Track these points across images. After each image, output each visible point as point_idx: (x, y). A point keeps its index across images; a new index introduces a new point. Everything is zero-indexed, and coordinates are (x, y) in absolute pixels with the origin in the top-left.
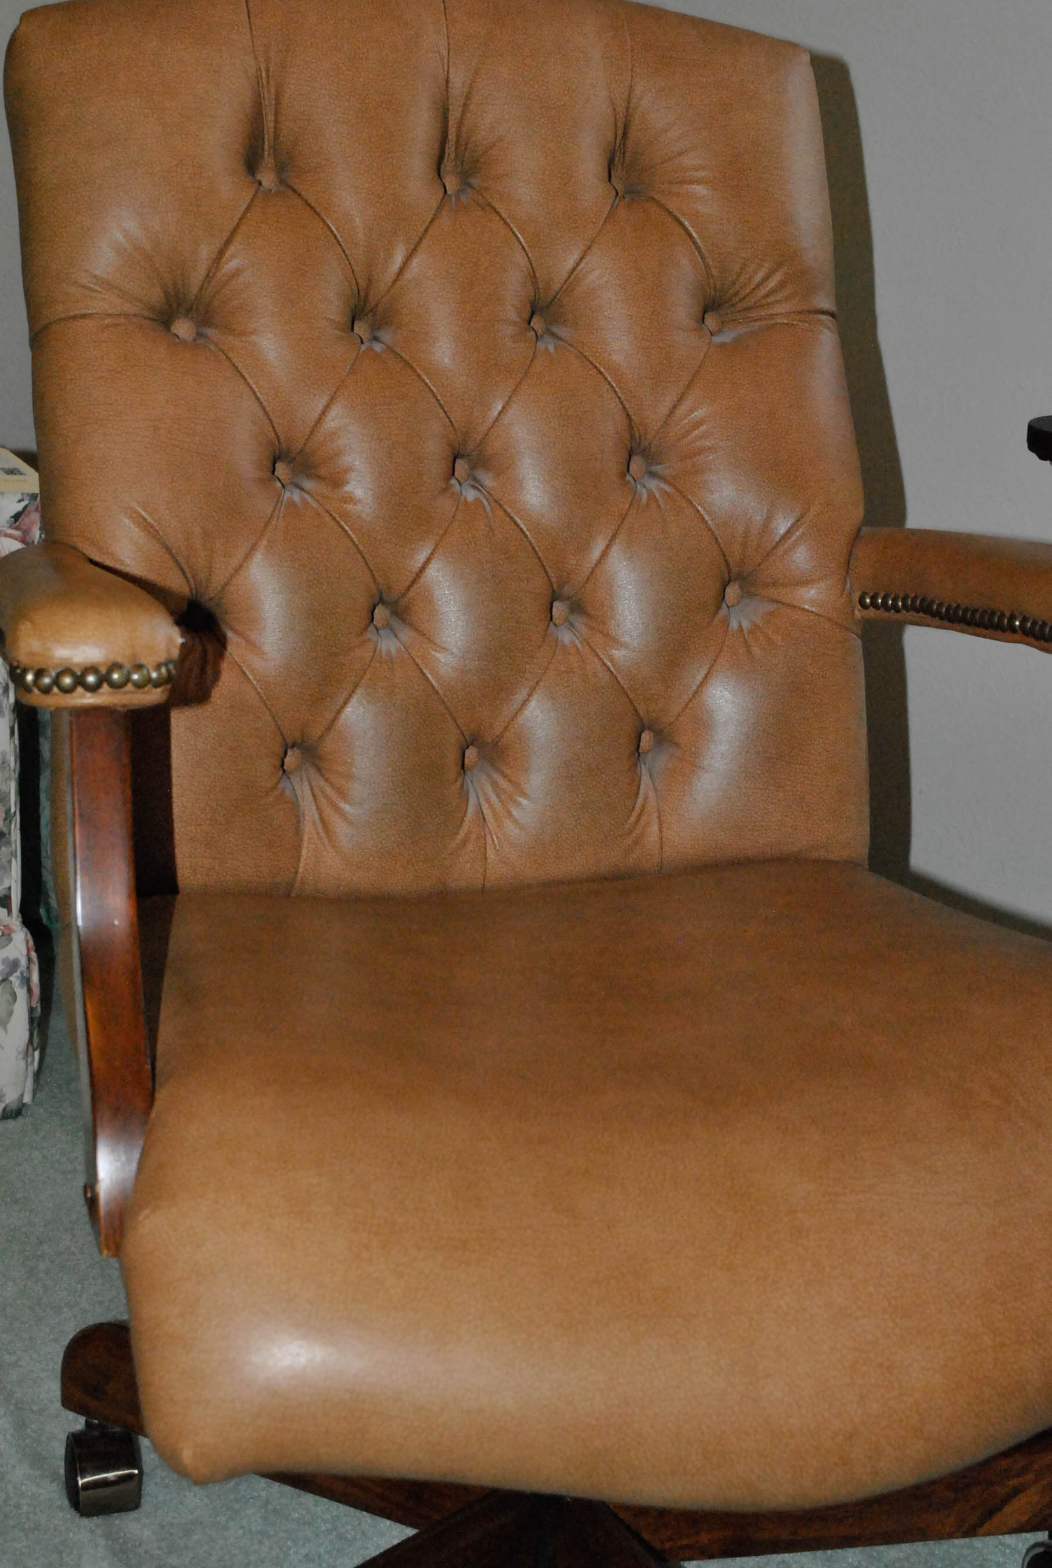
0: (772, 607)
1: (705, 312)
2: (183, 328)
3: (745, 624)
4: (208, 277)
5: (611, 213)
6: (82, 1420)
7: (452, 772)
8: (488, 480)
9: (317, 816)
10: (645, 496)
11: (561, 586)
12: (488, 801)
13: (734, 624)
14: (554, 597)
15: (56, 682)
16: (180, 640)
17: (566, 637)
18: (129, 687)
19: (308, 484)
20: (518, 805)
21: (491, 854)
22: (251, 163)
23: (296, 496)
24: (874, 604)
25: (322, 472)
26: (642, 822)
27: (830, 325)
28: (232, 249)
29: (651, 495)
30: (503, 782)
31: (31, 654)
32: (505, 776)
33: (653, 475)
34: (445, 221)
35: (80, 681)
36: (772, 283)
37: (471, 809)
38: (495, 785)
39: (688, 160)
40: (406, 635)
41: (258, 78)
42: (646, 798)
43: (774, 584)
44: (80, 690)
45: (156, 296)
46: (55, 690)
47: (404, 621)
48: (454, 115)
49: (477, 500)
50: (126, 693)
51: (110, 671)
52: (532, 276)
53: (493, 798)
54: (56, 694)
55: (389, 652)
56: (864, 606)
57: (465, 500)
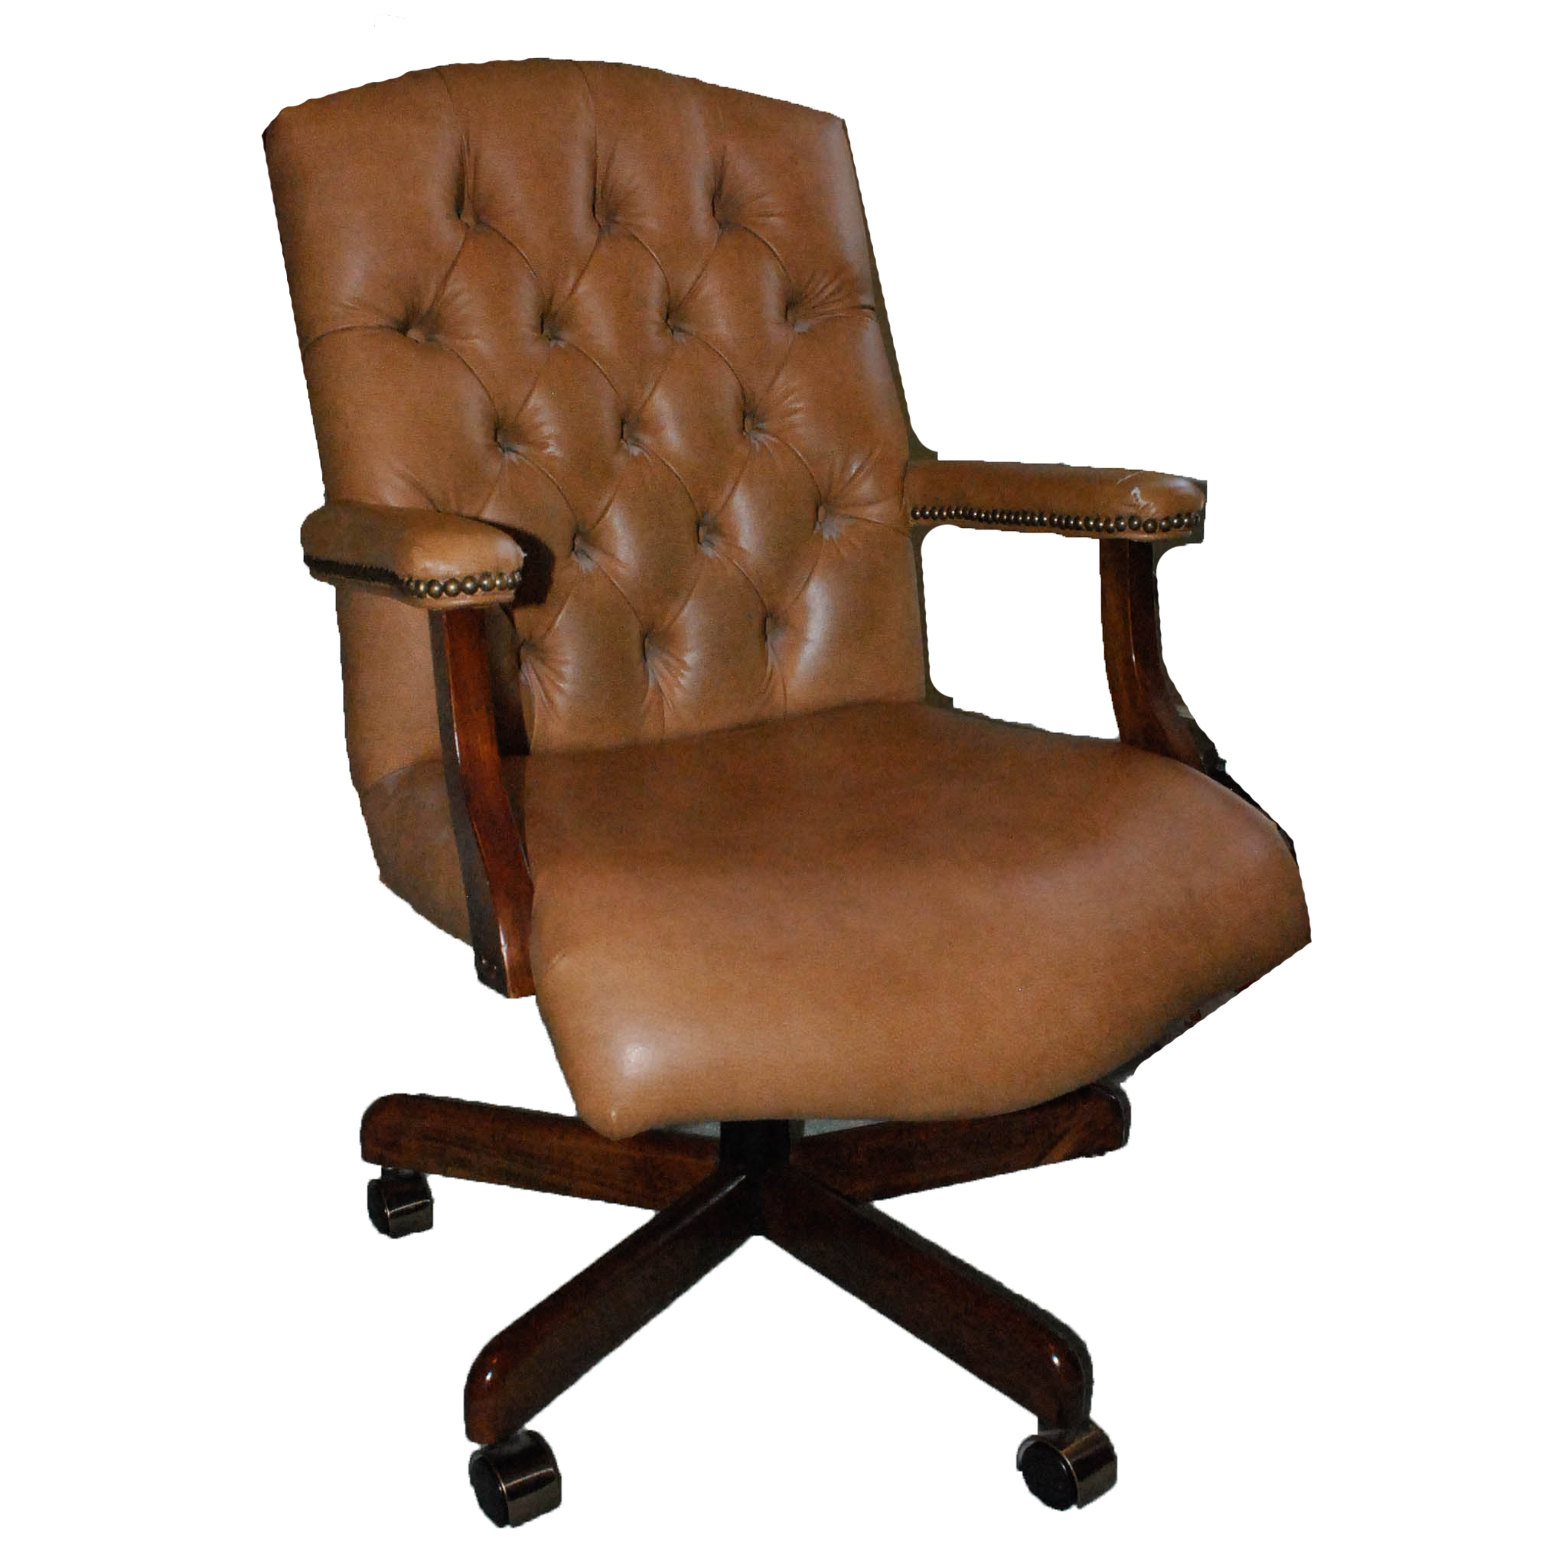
0: (851, 522)
1: (787, 309)
2: (414, 334)
3: (834, 536)
4: (437, 297)
5: (719, 239)
6: (379, 1168)
7: (636, 655)
8: (647, 440)
9: (543, 694)
10: (758, 446)
11: (703, 514)
12: (661, 675)
13: (826, 536)
14: (698, 525)
15: (444, 589)
16: (524, 555)
17: (709, 552)
18: (496, 590)
19: (521, 448)
20: (682, 675)
21: (667, 714)
22: (458, 208)
23: (513, 457)
24: (923, 514)
25: (531, 439)
26: (771, 684)
27: (872, 315)
28: (453, 276)
29: (763, 446)
30: (671, 660)
31: (425, 569)
32: (672, 655)
33: (759, 430)
34: (604, 250)
35: (461, 588)
36: (831, 289)
37: (651, 684)
38: (667, 664)
39: (768, 199)
40: (597, 556)
41: (461, 146)
42: (773, 666)
43: (854, 505)
44: (462, 594)
45: (399, 313)
46: (444, 595)
47: (593, 545)
48: (600, 172)
49: (641, 454)
50: (494, 594)
51: (465, 582)
52: (668, 290)
53: (666, 673)
54: (445, 598)
55: (587, 570)
56: (916, 518)
57: (633, 456)
